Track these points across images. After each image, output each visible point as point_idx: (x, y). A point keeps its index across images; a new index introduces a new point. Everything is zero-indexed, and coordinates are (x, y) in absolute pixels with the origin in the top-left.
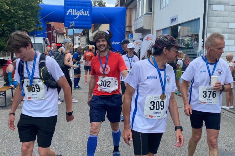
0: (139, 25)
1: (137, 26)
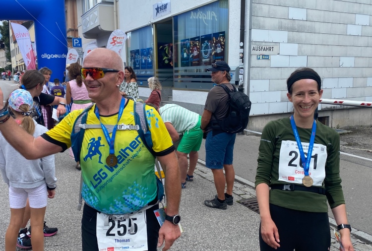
0: (92, 23)
1: (88, 26)
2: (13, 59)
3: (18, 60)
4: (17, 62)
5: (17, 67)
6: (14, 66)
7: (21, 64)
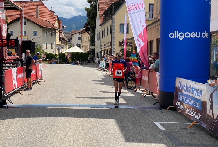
2: (97, 43)
3: (103, 44)
4: (102, 46)
5: (101, 52)
6: (97, 51)
7: (106, 48)
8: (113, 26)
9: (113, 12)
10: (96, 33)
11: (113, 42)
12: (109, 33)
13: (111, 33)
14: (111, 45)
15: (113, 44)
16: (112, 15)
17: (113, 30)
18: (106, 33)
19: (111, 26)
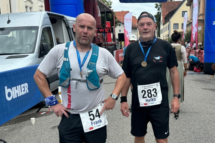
2: (161, 35)
3: (164, 36)
4: (164, 37)
7: (166, 38)
8: (170, 25)
9: (170, 17)
10: (161, 30)
11: (169, 34)
12: (168, 29)
13: (169, 29)
14: (168, 36)
15: (169, 35)
16: (169, 19)
17: (170, 27)
18: (166, 29)
19: (169, 25)
